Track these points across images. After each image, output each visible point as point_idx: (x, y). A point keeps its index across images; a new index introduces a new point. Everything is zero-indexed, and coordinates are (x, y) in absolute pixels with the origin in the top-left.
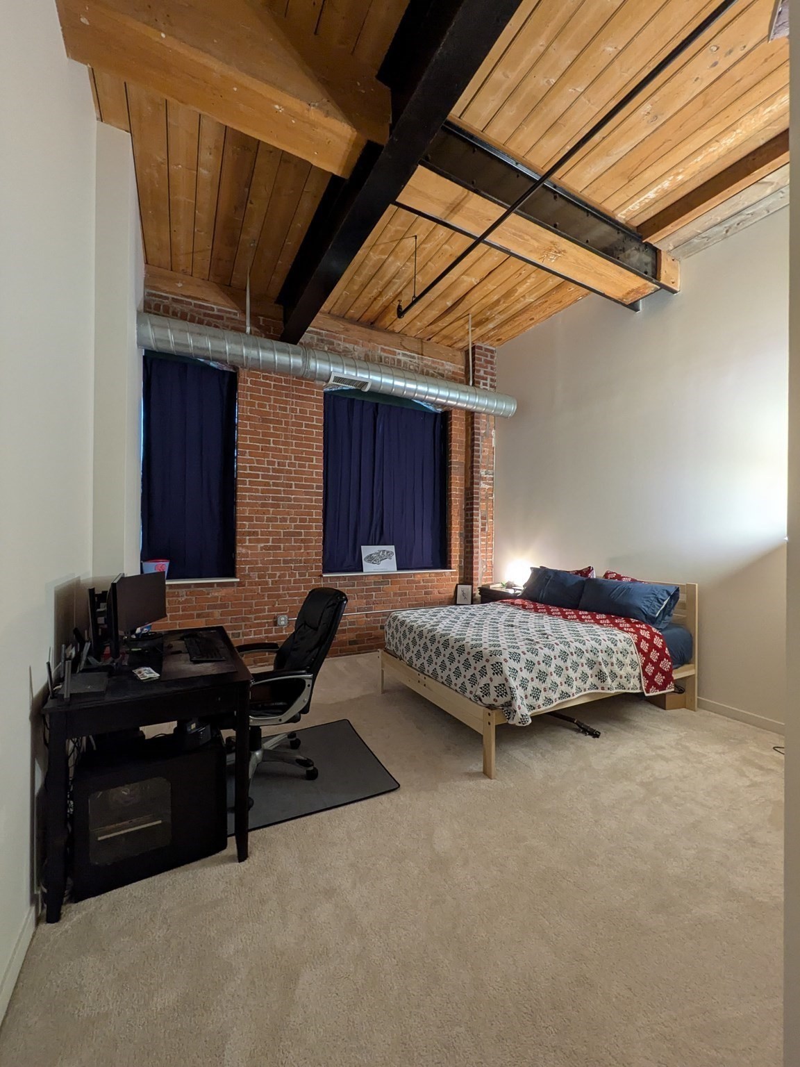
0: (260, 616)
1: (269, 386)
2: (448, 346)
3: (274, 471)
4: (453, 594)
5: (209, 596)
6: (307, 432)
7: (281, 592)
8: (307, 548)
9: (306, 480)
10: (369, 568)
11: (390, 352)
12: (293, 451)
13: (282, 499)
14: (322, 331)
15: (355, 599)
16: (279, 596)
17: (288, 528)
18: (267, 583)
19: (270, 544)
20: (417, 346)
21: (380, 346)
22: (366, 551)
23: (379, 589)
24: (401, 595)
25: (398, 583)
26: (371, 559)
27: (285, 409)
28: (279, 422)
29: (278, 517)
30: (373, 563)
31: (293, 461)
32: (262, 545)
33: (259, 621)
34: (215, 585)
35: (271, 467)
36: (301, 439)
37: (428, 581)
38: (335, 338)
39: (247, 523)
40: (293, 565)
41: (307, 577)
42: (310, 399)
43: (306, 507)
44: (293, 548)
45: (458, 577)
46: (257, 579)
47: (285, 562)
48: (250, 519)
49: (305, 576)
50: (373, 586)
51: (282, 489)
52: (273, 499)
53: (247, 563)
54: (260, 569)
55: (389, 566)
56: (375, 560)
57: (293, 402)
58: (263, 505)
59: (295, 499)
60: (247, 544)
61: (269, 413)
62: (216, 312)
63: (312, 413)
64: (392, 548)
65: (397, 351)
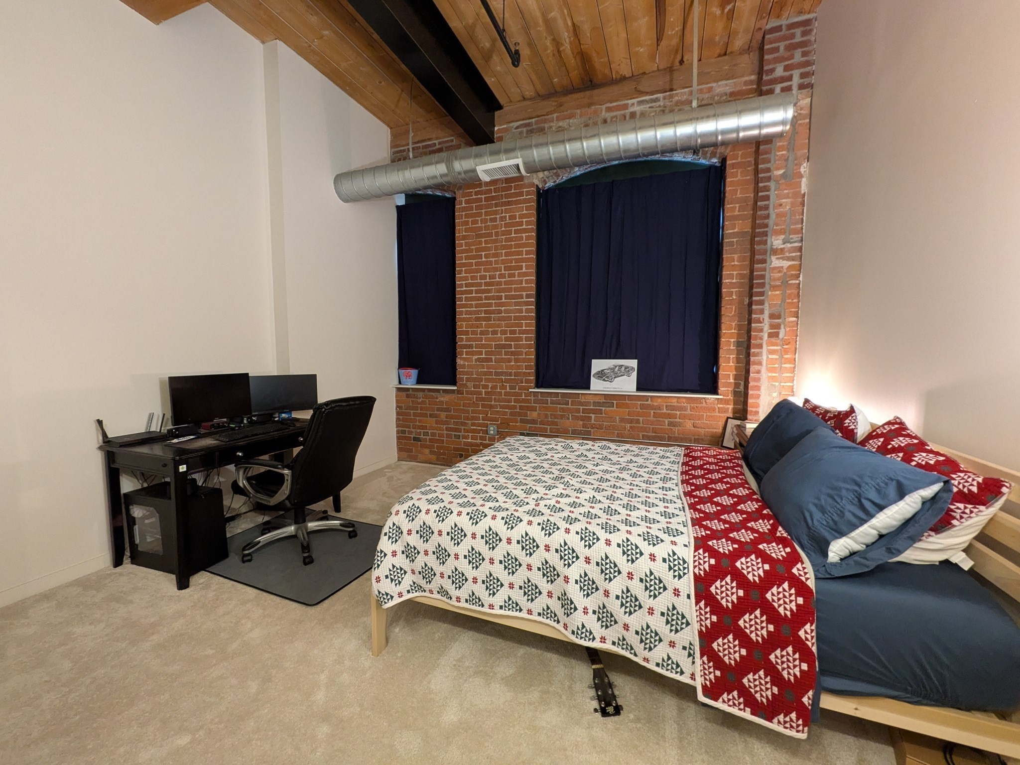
0: (475, 423)
1: (480, 200)
2: (720, 56)
3: (487, 284)
4: (720, 430)
5: (438, 400)
6: (516, 239)
7: (493, 403)
8: (516, 361)
9: (516, 290)
10: (597, 385)
11: (618, 108)
12: (503, 262)
13: (493, 312)
14: (530, 121)
15: (568, 419)
16: (491, 407)
17: (498, 341)
18: (480, 393)
19: (484, 356)
20: (662, 81)
21: (604, 107)
22: (597, 365)
23: (600, 412)
24: (631, 421)
25: (627, 406)
26: (601, 375)
27: (495, 220)
28: (490, 235)
29: (490, 329)
30: (604, 380)
31: (503, 272)
32: (477, 357)
33: (475, 427)
34: (441, 391)
35: (483, 281)
36: (510, 247)
37: (674, 408)
38: (545, 121)
39: (464, 337)
40: (503, 378)
41: (517, 390)
42: (519, 202)
43: (516, 318)
44: (503, 360)
45: (731, 407)
46: (473, 389)
47: (497, 374)
48: (467, 333)
49: (516, 389)
50: (592, 407)
51: (493, 301)
52: (486, 312)
53: (464, 373)
54: (475, 380)
55: (627, 384)
56: (607, 377)
57: (502, 210)
58: (477, 319)
59: (506, 311)
60: (464, 356)
61: (480, 228)
62: (438, 147)
63: (521, 217)
64: (633, 363)
65: (630, 102)
